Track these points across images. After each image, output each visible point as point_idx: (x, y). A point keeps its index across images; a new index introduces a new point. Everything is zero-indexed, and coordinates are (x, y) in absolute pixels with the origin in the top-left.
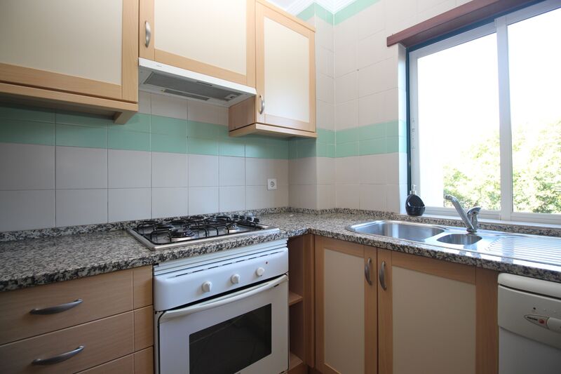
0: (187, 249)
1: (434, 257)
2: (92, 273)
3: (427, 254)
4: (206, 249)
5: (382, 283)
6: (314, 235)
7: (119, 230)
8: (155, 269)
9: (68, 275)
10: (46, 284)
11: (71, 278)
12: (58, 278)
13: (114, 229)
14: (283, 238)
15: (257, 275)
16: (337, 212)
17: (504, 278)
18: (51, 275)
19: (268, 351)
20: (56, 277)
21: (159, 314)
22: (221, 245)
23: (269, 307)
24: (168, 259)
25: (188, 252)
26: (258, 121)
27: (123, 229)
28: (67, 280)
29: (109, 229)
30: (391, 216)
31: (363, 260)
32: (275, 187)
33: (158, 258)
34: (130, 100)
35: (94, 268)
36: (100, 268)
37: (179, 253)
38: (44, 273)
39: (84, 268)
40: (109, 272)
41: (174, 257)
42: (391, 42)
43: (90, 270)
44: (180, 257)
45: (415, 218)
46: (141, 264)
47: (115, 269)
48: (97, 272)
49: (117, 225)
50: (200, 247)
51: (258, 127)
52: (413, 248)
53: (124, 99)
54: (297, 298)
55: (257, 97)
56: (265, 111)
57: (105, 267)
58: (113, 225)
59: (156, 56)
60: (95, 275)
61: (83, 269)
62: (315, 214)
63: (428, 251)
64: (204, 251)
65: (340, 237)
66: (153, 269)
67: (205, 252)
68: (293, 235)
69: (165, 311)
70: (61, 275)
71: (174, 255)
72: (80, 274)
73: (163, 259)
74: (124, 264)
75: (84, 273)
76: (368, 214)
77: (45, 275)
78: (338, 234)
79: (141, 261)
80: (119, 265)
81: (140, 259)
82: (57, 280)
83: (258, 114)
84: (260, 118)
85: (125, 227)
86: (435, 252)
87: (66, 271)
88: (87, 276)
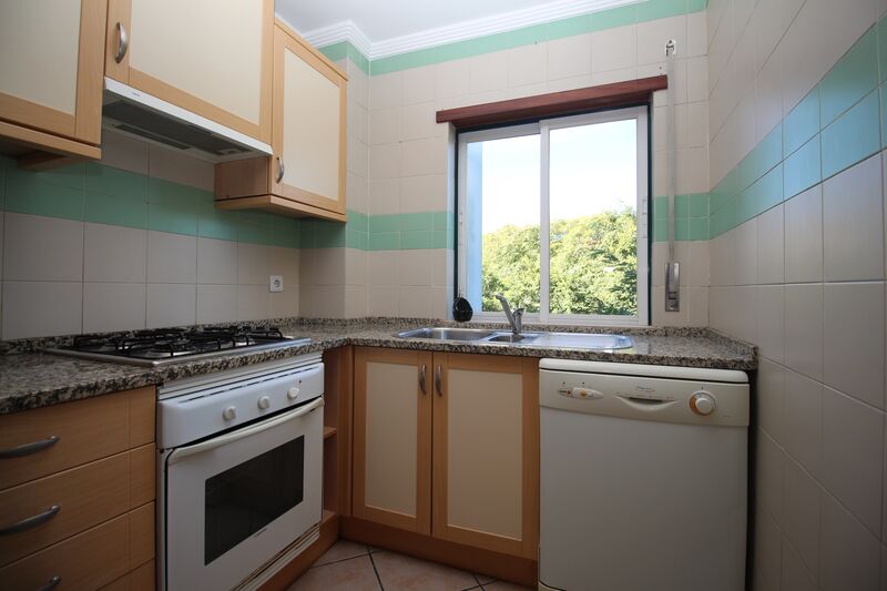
0: (203, 363)
1: (489, 353)
2: (78, 396)
3: (482, 351)
4: (228, 363)
5: (438, 390)
6: (354, 346)
7: (25, 352)
8: (161, 392)
9: (43, 399)
10: (11, 412)
11: (49, 404)
12: (30, 402)
13: (14, 351)
14: (318, 350)
15: (289, 398)
16: (370, 322)
17: (544, 362)
18: (19, 399)
19: (297, 497)
20: (26, 402)
21: (166, 453)
22: (246, 358)
23: (301, 440)
24: (180, 376)
25: (205, 366)
26: (273, 192)
27: (32, 351)
28: (43, 406)
29: (6, 351)
30: (437, 323)
31: (416, 368)
32: (281, 288)
33: (167, 375)
34: (89, 140)
35: (80, 389)
36: (89, 388)
37: (194, 368)
38: (8, 396)
39: (68, 388)
40: (103, 394)
41: (188, 374)
42: (441, 117)
43: (75, 391)
44: (195, 374)
45: (463, 324)
46: (144, 383)
47: (109, 390)
48: (85, 394)
49: (20, 343)
50: (220, 360)
51: (274, 200)
52: (469, 346)
53: (77, 137)
54: (331, 430)
55: (274, 158)
56: (285, 180)
57: (96, 387)
58: (13, 344)
59: (132, 79)
60: (82, 399)
61: (65, 390)
62: (343, 324)
63: (483, 348)
64: (224, 366)
65: (390, 345)
66: (157, 391)
67: (226, 368)
68: (330, 346)
69: (174, 448)
70: (34, 399)
71: (187, 371)
72: (60, 396)
73: (173, 376)
74: (121, 383)
75: (67, 396)
76: (410, 323)
77: (10, 399)
78: (387, 342)
79: (145, 379)
80: (115, 384)
81: (143, 376)
82: (28, 408)
83: (274, 182)
84: (275, 188)
85: (36, 347)
86: (490, 348)
87: (41, 393)
88: (70, 400)
